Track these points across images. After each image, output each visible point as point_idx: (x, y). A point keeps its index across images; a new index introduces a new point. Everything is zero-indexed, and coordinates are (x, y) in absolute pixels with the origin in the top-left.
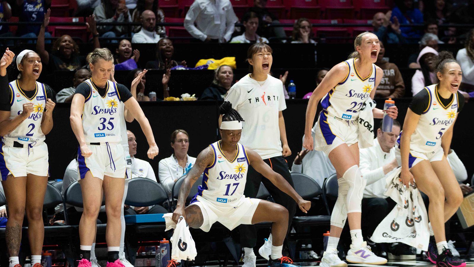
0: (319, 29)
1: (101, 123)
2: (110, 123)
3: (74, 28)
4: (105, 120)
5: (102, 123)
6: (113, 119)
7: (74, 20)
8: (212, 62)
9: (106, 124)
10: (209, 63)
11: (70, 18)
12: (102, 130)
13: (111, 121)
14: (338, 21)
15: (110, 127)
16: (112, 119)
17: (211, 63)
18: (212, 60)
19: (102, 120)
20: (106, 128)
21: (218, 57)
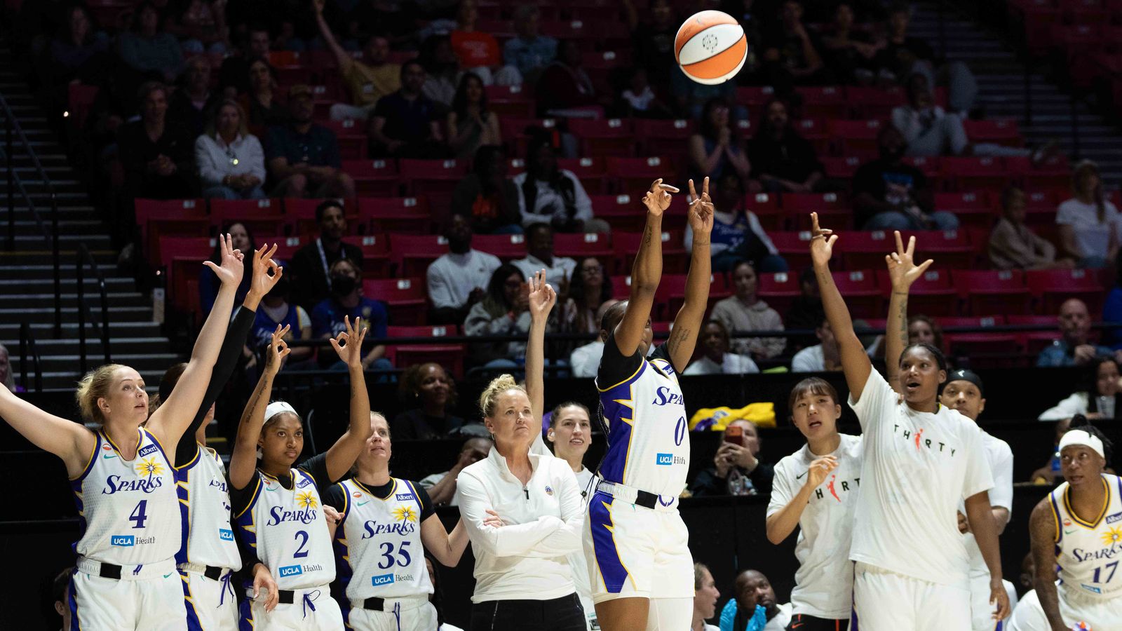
0: (956, 338)
1: (383, 555)
2: (403, 552)
3: (436, 349)
4: (391, 547)
5: (386, 555)
6: (408, 543)
7: (436, 332)
8: (725, 414)
9: (395, 554)
10: (718, 417)
11: (428, 328)
12: (387, 568)
13: (405, 548)
14: (996, 320)
15: (403, 560)
16: (405, 543)
17: (721, 416)
18: (724, 409)
19: (385, 548)
20: (396, 563)
21: (737, 404)
